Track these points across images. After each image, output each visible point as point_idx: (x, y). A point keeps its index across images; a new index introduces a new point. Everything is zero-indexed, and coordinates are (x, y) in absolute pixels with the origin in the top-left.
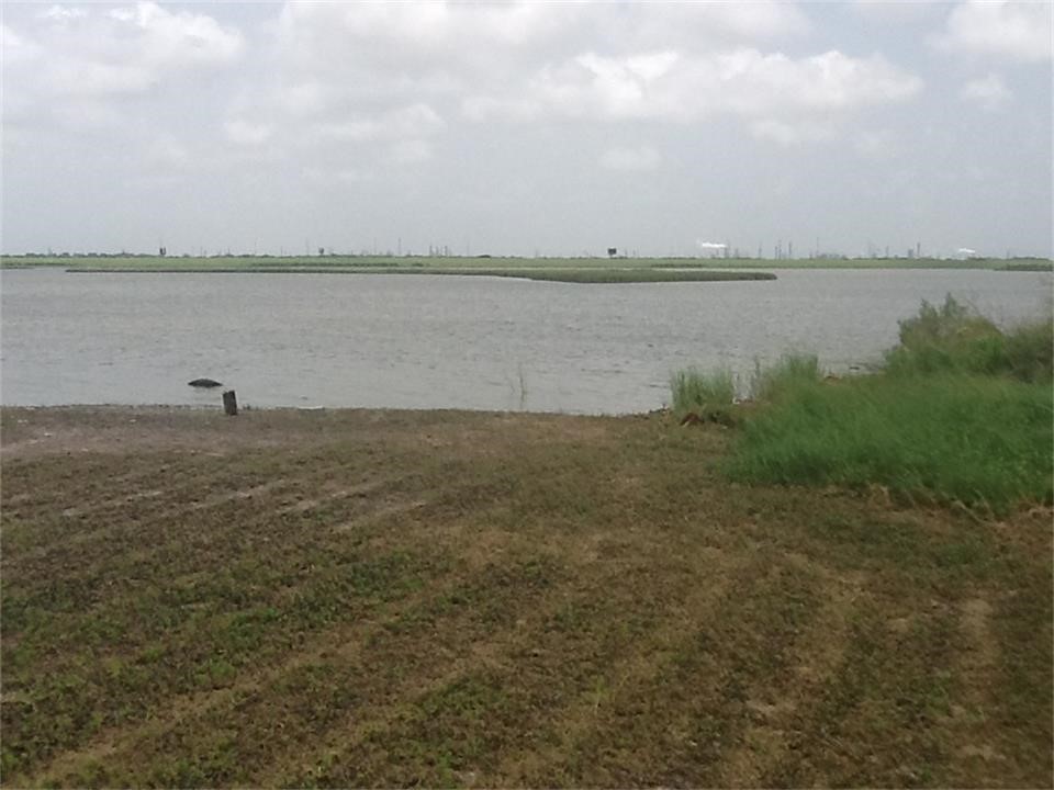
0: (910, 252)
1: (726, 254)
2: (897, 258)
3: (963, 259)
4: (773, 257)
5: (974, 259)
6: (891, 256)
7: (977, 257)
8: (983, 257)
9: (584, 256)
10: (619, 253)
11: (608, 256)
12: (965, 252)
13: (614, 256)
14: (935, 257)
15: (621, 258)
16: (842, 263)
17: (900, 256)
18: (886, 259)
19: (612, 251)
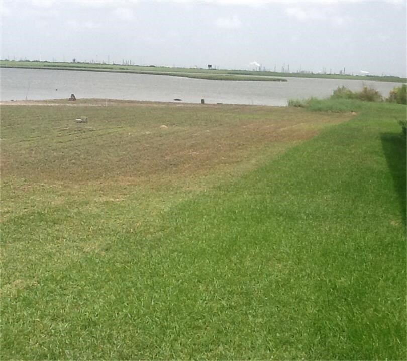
0: (341, 72)
1: (260, 69)
2: (335, 74)
3: (363, 75)
4: (280, 72)
5: (368, 76)
6: (332, 73)
7: (369, 75)
8: (372, 75)
9: (195, 67)
10: (213, 67)
11: (208, 68)
12: (364, 72)
13: (210, 68)
14: (351, 74)
15: (213, 69)
16: (312, 75)
17: (336, 73)
18: (330, 74)
19: (210, 66)
